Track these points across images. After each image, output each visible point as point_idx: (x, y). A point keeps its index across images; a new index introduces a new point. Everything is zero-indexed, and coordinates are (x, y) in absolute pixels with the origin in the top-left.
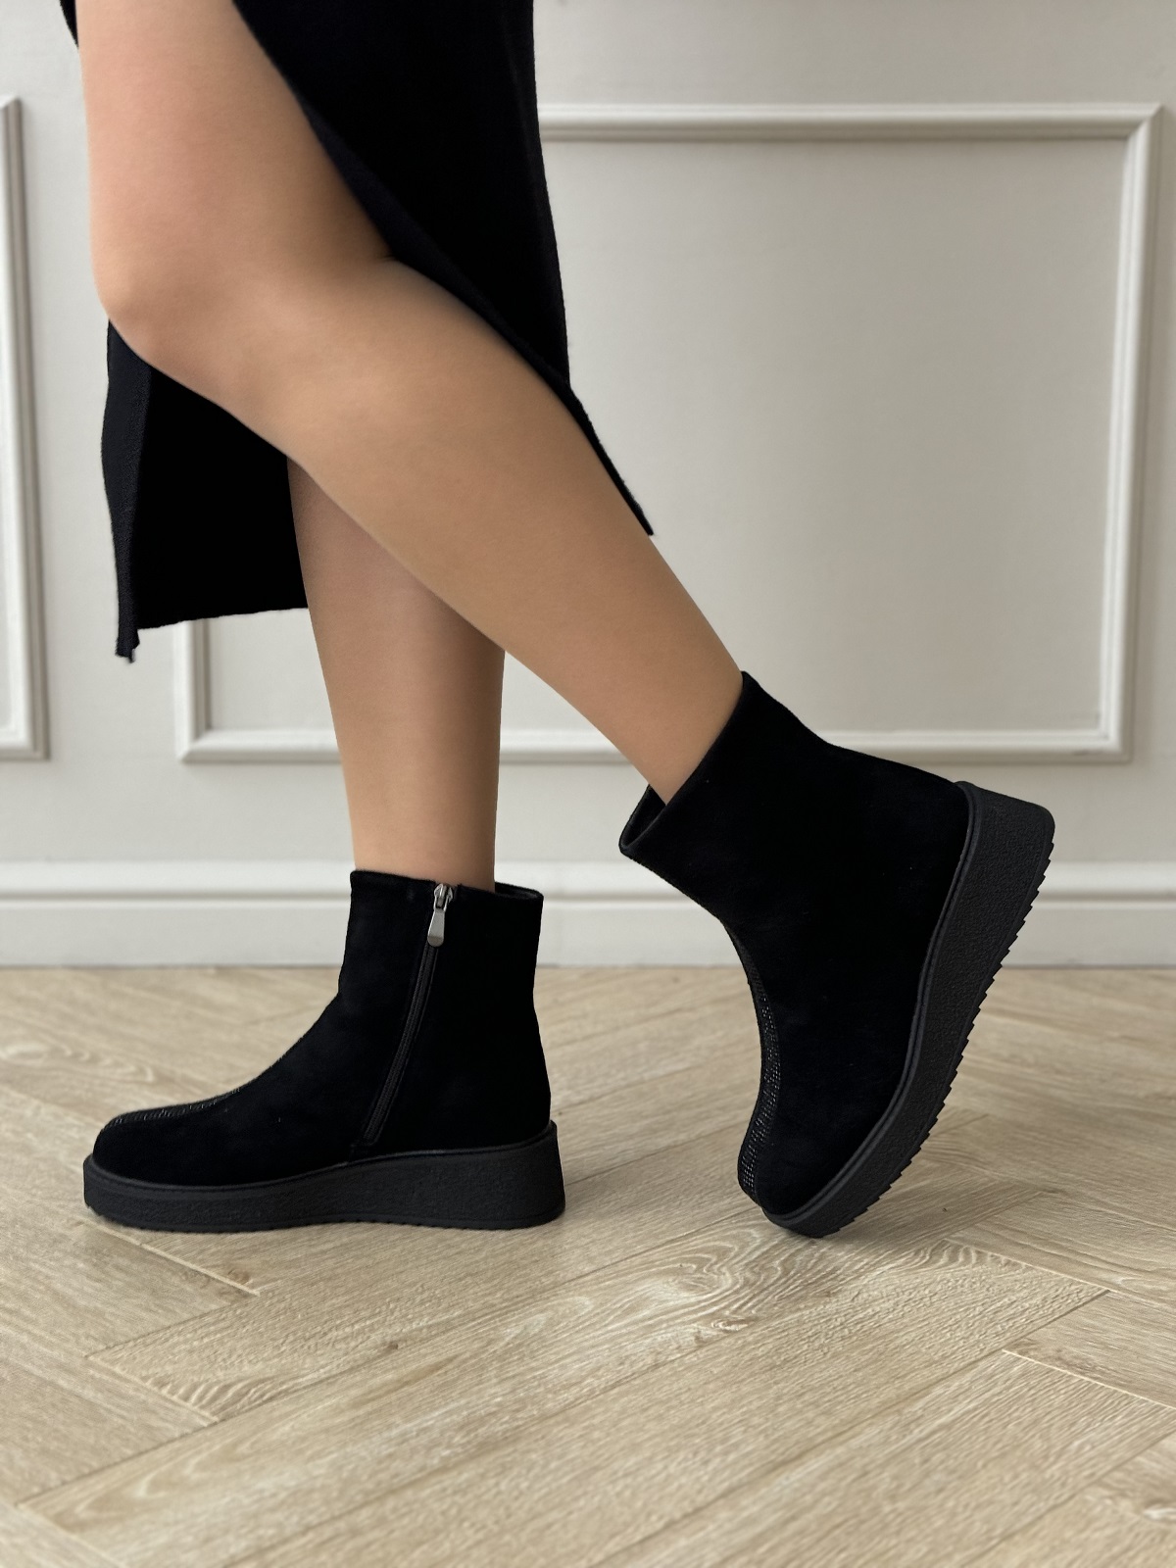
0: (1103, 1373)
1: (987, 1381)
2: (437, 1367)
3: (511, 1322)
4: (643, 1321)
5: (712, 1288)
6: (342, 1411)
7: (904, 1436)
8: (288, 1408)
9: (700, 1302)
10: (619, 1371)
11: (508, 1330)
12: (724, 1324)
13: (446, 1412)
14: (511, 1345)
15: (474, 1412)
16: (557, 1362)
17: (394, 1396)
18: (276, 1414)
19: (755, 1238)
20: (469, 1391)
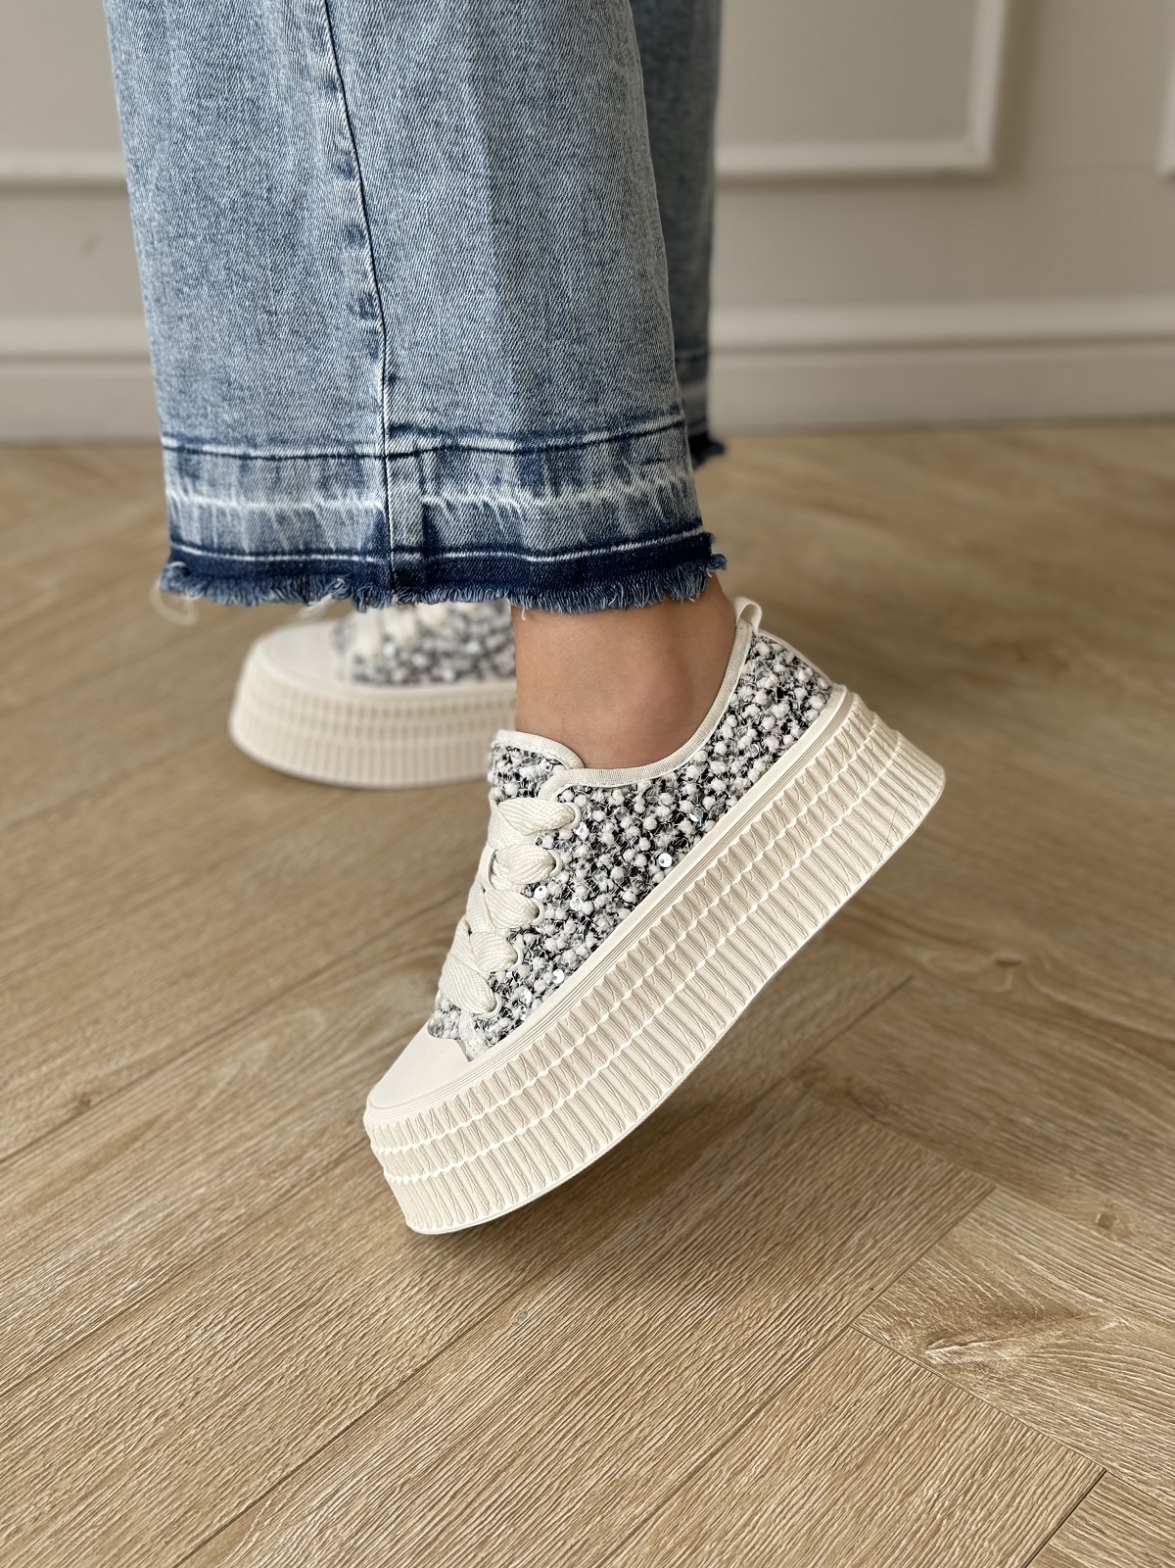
0: (895, 1114)
1: (765, 1133)
2: (133, 1137)
3: (227, 1056)
4: (381, 1047)
6: (14, 1218)
7: (665, 1232)
10: (346, 1136)
11: (224, 1070)
13: (139, 1214)
14: (224, 1096)
15: (172, 1213)
16: (275, 1122)
17: (77, 1191)
20: (168, 1177)
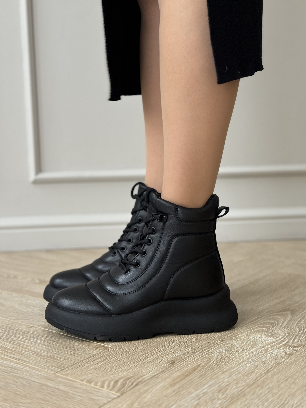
2: (194, 369)
3: (212, 351)
4: (261, 348)
5: (277, 335)
6: (168, 388)
8: (146, 388)
9: (277, 341)
10: (266, 367)
11: (213, 354)
12: (292, 348)
13: (209, 386)
14: (218, 360)
15: (221, 385)
16: (239, 364)
17: (185, 381)
18: (142, 391)
19: (280, 319)
20: (213, 377)
